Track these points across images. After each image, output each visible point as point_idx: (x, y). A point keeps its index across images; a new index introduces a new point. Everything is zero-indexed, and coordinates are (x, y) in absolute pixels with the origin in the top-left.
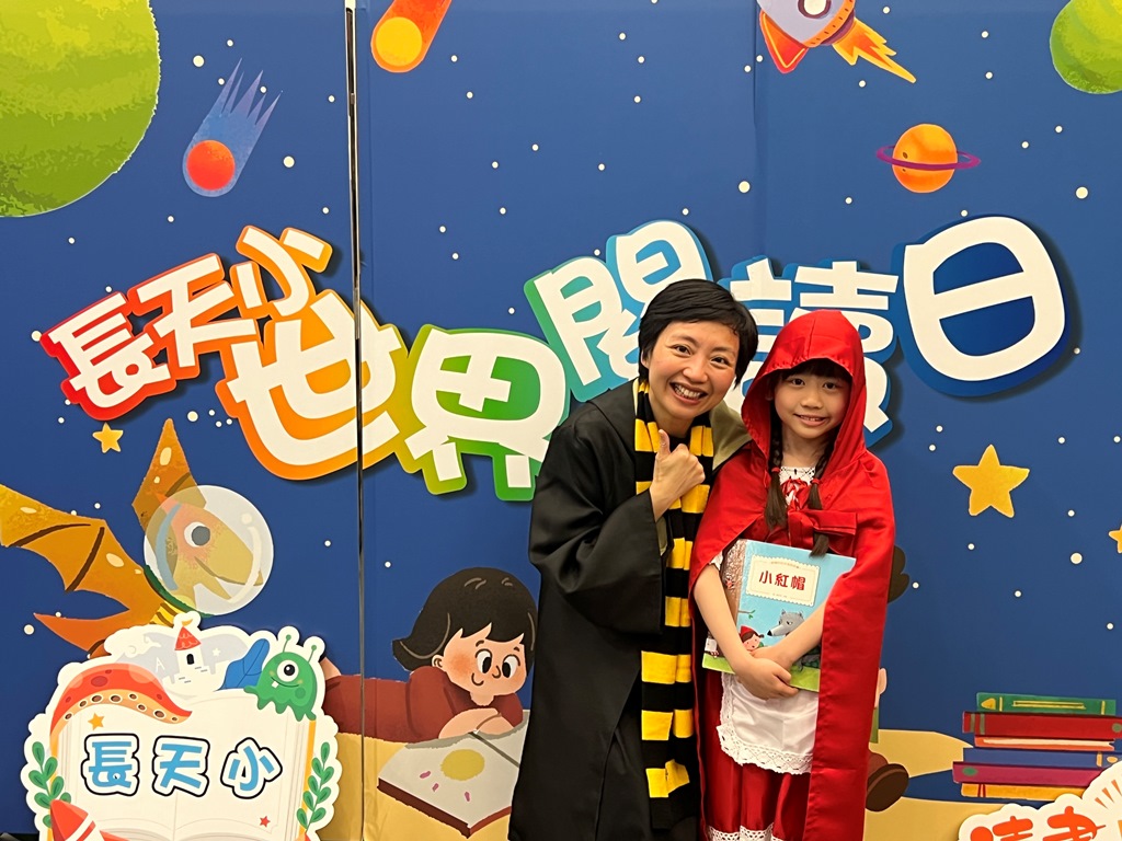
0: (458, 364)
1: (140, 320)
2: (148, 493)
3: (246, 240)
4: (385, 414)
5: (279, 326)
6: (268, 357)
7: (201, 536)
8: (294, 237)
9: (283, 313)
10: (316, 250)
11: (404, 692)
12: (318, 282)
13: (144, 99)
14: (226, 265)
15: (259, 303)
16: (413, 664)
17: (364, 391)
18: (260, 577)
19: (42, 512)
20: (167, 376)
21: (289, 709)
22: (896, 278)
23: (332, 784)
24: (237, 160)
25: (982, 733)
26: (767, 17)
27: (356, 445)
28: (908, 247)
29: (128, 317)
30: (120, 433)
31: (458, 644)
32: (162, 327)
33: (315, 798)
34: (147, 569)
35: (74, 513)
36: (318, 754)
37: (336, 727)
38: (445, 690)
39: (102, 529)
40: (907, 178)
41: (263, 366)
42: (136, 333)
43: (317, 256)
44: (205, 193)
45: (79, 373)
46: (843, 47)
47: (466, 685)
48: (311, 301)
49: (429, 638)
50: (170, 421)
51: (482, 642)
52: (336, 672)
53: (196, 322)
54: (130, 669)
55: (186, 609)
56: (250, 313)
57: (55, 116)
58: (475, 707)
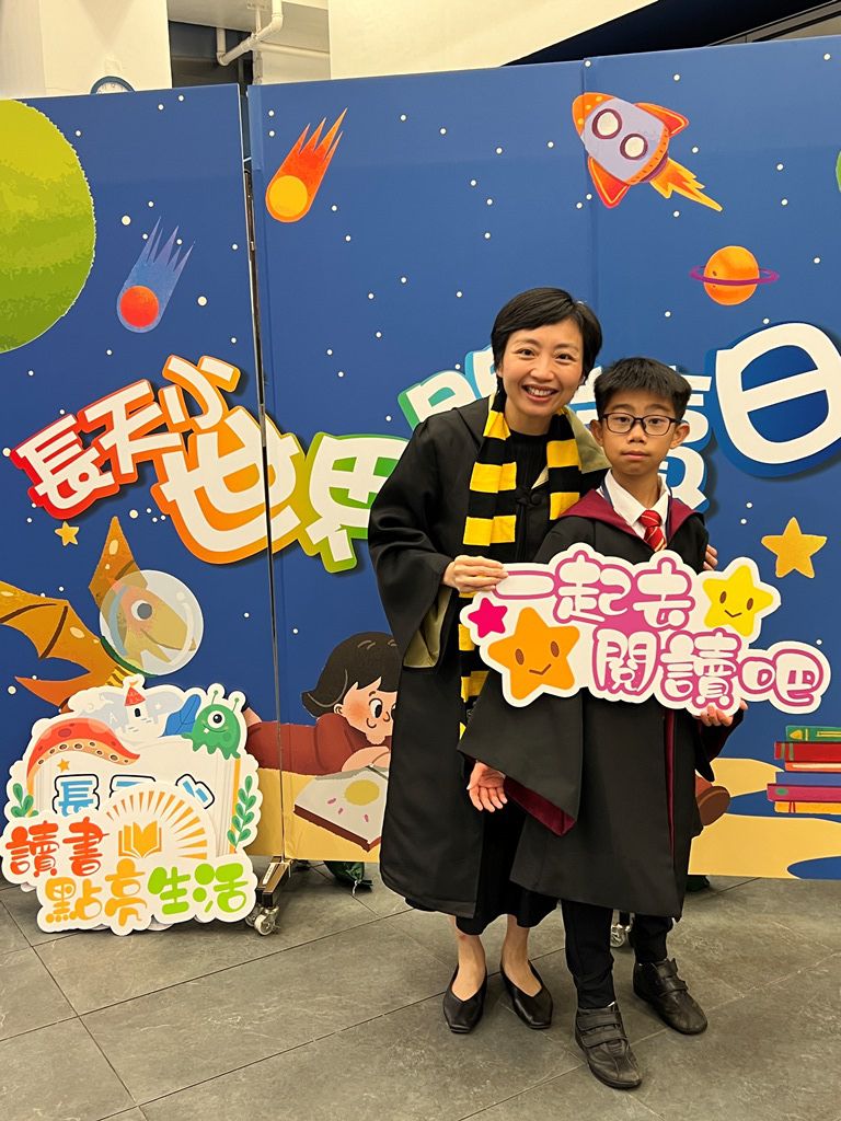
0: (346, 465)
1: (89, 436)
2: (101, 577)
3: (170, 368)
4: (289, 507)
5: (199, 437)
6: (192, 464)
7: (145, 611)
8: (209, 364)
9: (203, 427)
10: (227, 373)
11: (312, 734)
12: (230, 400)
13: (83, 254)
14: (155, 388)
15: (183, 420)
16: (320, 712)
17: (270, 489)
18: (194, 644)
19: (18, 595)
20: (113, 482)
21: (218, 750)
22: (710, 378)
23: (255, 809)
24: (161, 302)
25: (791, 759)
26: (595, 162)
27: (266, 534)
28: (719, 352)
29: (79, 435)
30: (77, 529)
31: (354, 694)
32: (106, 441)
33: (241, 821)
34: (103, 639)
35: (43, 595)
36: (243, 786)
37: (257, 765)
38: (345, 732)
39: (66, 608)
40: (718, 294)
41: (189, 471)
42: (86, 447)
43: (228, 378)
44: (135, 329)
45: (40, 481)
46: (658, 183)
47: (363, 728)
48: (225, 416)
49: (331, 691)
50: (116, 518)
51: (374, 692)
52: (256, 719)
53: (133, 437)
54: (89, 722)
55: (135, 671)
56: (176, 428)
57: (14, 271)
58: (371, 745)
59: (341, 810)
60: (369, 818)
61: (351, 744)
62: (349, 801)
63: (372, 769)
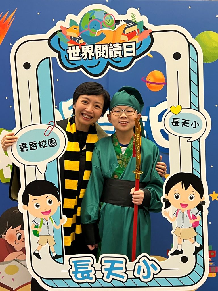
49: (1, 230)
58: (16, 251)
59: (3, 277)
60: (14, 280)
61: (8, 251)
63: (16, 261)
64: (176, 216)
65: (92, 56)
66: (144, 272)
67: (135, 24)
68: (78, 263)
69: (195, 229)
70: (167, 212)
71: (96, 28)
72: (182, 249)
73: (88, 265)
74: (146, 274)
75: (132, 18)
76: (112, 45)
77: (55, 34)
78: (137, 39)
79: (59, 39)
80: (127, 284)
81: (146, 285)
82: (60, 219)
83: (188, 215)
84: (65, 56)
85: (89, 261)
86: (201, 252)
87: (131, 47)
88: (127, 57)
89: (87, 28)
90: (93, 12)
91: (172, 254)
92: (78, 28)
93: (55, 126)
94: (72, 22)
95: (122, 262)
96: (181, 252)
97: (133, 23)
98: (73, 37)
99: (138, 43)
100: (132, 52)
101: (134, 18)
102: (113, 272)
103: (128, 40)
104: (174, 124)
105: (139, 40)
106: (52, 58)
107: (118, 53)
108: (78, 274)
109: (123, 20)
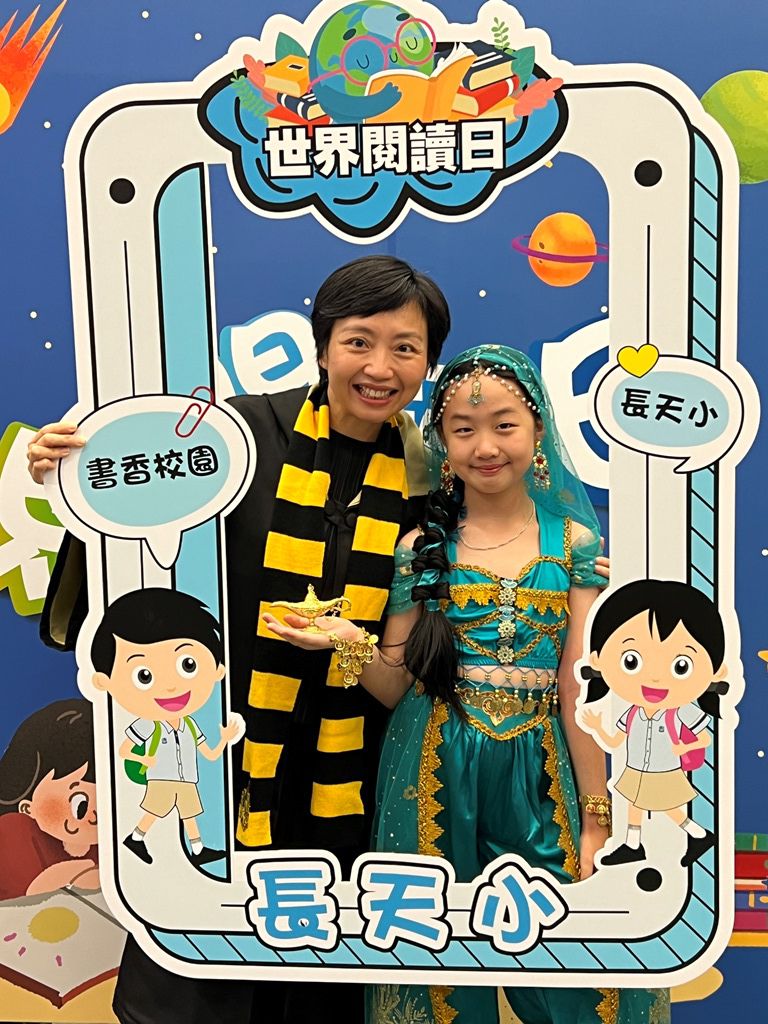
28: (545, 345)
31: (49, 787)
38: (35, 843)
40: (546, 271)
47: (58, 833)
49: (16, 781)
51: (77, 784)
58: (69, 858)
59: (23, 951)
60: (62, 961)
61: (42, 859)
62: (35, 937)
63: (71, 892)
64: (624, 728)
65: (351, 165)
66: (507, 919)
67: (507, 58)
68: (278, 881)
69: (690, 778)
70: (596, 714)
71: (368, 67)
72: (641, 845)
73: (312, 886)
74: (513, 926)
75: (496, 35)
76: (421, 128)
77: (225, 81)
78: (511, 107)
79: (238, 101)
80: (445, 958)
81: (511, 962)
82: (221, 725)
83: (666, 729)
84: (258, 161)
85: (318, 874)
86: (707, 858)
87: (489, 135)
88: (474, 170)
89: (336, 67)
90: (357, 11)
91: (606, 861)
92: (305, 64)
93: (214, 404)
94: (285, 44)
95: (430, 882)
96: (640, 854)
97: (499, 52)
98: (288, 98)
99: (514, 124)
100: (490, 153)
101: (504, 35)
102: (400, 913)
103: (480, 114)
104: (630, 410)
105: (516, 112)
106: (210, 166)
107: (441, 155)
108: (278, 918)
109: (465, 43)
